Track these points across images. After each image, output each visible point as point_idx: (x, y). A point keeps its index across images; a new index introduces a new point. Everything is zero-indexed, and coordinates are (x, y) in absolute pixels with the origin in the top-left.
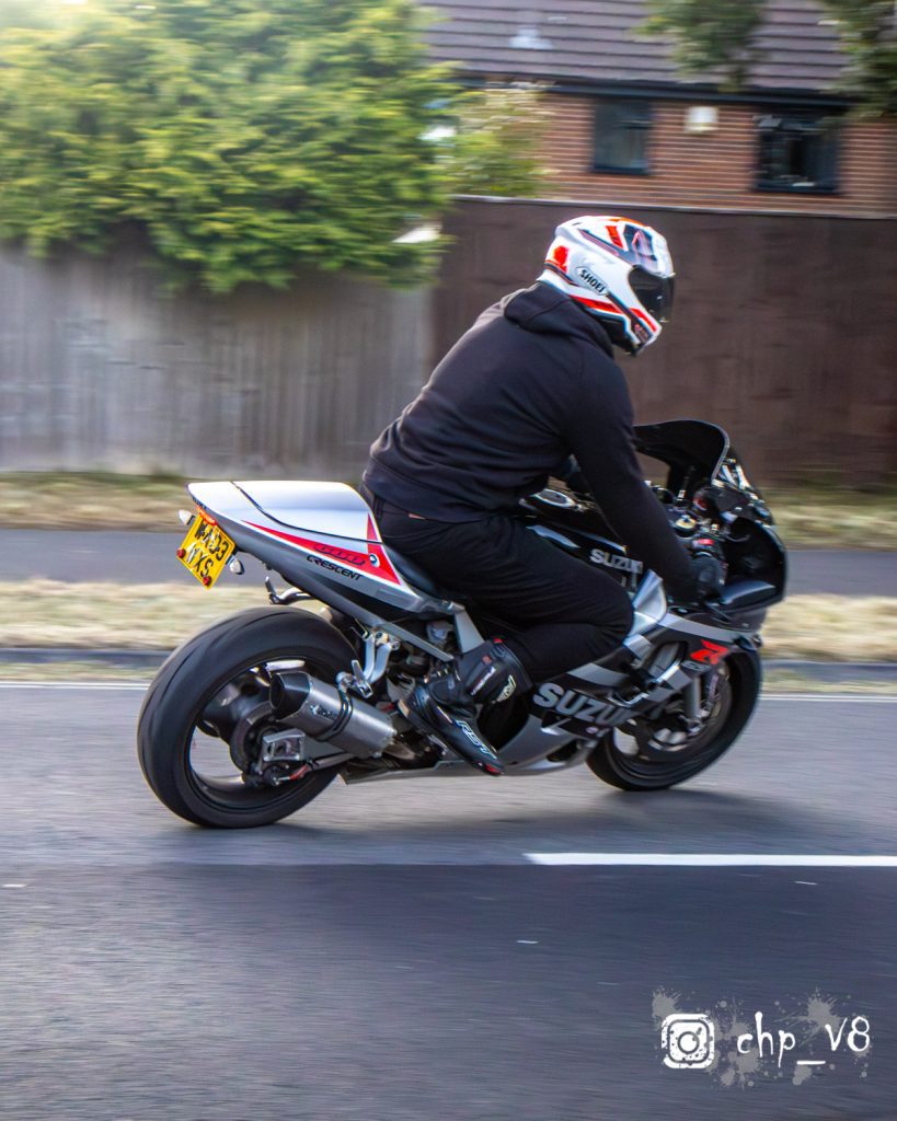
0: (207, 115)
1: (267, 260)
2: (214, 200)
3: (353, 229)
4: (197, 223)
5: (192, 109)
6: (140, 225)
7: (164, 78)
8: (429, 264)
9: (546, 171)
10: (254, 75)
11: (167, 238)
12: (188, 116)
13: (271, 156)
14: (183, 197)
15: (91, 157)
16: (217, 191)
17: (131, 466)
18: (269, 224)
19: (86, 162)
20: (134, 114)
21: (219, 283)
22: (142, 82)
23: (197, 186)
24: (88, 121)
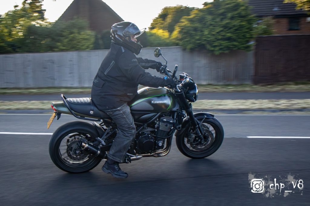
0: (214, 27)
1: (225, 49)
2: (216, 40)
3: (239, 43)
4: (213, 44)
5: (212, 26)
6: (203, 45)
7: (207, 21)
8: (253, 48)
9: (274, 31)
10: (222, 20)
11: (208, 47)
12: (211, 27)
13: (225, 32)
14: (211, 40)
15: (196, 35)
16: (216, 39)
17: (204, 83)
18: (225, 43)
19: (195, 36)
20: (203, 28)
21: (217, 53)
22: (204, 23)
23: (212, 38)
24: (196, 29)
